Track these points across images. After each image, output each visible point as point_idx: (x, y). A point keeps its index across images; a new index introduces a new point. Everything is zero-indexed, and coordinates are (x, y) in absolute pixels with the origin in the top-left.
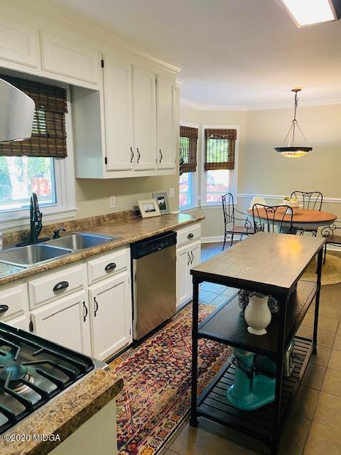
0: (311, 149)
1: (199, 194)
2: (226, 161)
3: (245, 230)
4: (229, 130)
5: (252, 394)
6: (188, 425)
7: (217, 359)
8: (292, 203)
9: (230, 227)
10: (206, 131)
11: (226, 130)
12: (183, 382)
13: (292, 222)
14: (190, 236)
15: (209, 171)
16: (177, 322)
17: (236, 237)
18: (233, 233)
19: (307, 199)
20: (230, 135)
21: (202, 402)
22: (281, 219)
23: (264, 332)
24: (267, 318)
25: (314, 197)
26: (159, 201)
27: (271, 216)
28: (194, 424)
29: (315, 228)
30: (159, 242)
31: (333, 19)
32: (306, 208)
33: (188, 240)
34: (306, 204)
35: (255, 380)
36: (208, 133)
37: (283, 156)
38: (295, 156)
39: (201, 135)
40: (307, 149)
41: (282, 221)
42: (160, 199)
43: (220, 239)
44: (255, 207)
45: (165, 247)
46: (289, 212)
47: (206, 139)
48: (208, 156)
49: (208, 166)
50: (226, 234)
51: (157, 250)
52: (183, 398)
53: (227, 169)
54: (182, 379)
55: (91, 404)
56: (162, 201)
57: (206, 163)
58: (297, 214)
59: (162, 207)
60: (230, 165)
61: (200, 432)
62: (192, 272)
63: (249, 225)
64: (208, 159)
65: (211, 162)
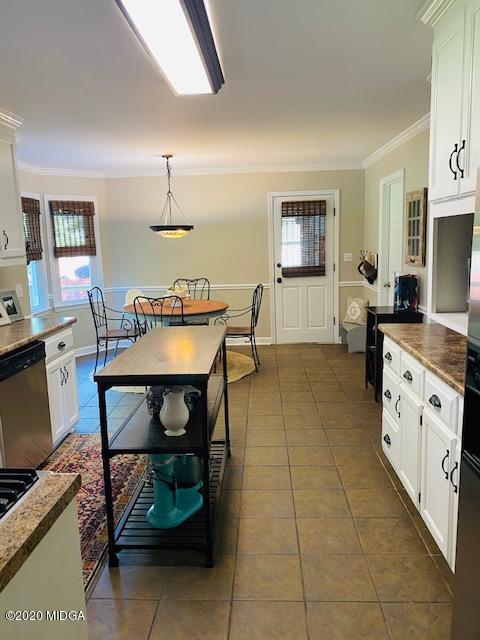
0: (192, 227)
1: (50, 291)
2: (83, 243)
3: (124, 334)
4: (84, 203)
5: (176, 509)
6: (107, 568)
7: (122, 490)
8: (178, 292)
9: (102, 332)
10: (51, 203)
11: (78, 203)
12: (87, 526)
13: (183, 316)
14: (61, 346)
15: (60, 259)
16: (57, 463)
17: (112, 345)
18: (107, 338)
19: (192, 287)
20: (86, 210)
21: (120, 535)
22: (170, 313)
23: (183, 432)
24: (184, 415)
25: (200, 286)
26: (6, 303)
27: (158, 311)
28: (114, 564)
29: (205, 321)
30: (23, 357)
31: (211, 92)
32: (192, 298)
33: (58, 351)
34: (192, 293)
35: (178, 492)
36: (55, 207)
37: (161, 236)
38: (175, 237)
39: (45, 209)
40: (188, 228)
41: (172, 316)
42: (5, 300)
43: (92, 349)
44: (136, 302)
45: (33, 363)
46: (178, 304)
47: (52, 214)
48: (57, 238)
49: (59, 252)
50: (98, 342)
51: (23, 368)
52: (92, 543)
53: (87, 254)
54: (84, 523)
55: (61, 499)
56: (10, 302)
57: (55, 248)
58: (187, 306)
59: (12, 311)
60: (89, 249)
61: (123, 570)
62: (96, 378)
63: (128, 327)
64: (58, 242)
65: (63, 245)
